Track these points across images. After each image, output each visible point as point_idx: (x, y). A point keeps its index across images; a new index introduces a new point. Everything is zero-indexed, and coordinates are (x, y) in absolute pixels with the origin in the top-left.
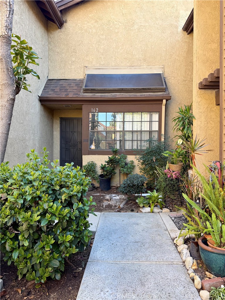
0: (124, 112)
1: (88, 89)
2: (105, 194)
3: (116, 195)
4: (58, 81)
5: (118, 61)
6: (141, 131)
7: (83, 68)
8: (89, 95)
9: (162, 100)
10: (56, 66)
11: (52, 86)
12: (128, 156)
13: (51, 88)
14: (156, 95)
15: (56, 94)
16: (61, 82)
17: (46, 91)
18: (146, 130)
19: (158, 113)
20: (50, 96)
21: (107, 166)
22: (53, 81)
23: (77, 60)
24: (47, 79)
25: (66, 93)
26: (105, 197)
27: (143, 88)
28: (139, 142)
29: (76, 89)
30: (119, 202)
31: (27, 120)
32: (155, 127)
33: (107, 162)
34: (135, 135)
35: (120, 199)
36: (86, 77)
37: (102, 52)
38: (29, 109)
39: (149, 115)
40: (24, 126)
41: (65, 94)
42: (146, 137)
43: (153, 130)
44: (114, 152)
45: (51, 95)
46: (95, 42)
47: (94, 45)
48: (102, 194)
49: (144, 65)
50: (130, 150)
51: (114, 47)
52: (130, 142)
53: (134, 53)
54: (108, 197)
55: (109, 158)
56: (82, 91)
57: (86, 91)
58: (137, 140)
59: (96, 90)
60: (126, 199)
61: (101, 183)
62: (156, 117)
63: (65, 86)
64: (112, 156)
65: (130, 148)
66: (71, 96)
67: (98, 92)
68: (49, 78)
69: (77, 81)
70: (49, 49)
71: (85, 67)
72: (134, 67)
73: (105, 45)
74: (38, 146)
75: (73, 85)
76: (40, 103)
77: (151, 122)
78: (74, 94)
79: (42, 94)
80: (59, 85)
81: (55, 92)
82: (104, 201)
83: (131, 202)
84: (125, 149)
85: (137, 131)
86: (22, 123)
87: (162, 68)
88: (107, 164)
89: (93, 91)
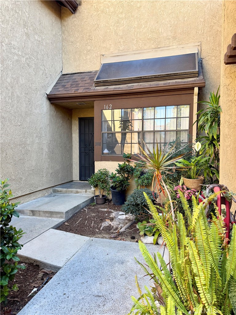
1: (99, 81)
2: (114, 209)
3: (124, 214)
4: (72, 75)
5: (141, 44)
8: (101, 89)
9: (193, 89)
10: (70, 58)
11: (65, 81)
13: (63, 84)
14: (184, 82)
15: (65, 90)
16: (75, 77)
17: (57, 87)
18: (172, 129)
20: (59, 93)
21: (117, 175)
22: (68, 76)
23: (93, 49)
24: (61, 74)
26: (111, 214)
27: (167, 75)
29: (89, 83)
31: (28, 122)
33: (118, 171)
34: (157, 136)
35: (126, 219)
36: (101, 67)
37: (121, 34)
38: (30, 109)
39: (176, 109)
40: (23, 128)
41: (75, 90)
42: (172, 138)
43: (182, 129)
44: (126, 158)
45: (62, 92)
46: (113, 24)
47: (111, 28)
48: (110, 210)
49: (174, 44)
51: (136, 26)
52: (151, 145)
53: (160, 31)
54: (114, 214)
55: (120, 165)
57: (98, 84)
58: (160, 143)
59: (109, 81)
60: (133, 220)
64: (123, 162)
66: (81, 91)
67: (111, 84)
68: (63, 73)
69: (92, 73)
70: (63, 40)
71: (101, 56)
72: (161, 49)
73: (124, 26)
74: (47, 150)
75: (87, 78)
76: (49, 101)
78: (84, 89)
79: (51, 92)
80: (71, 80)
81: (65, 88)
82: (106, 220)
85: (160, 131)
86: (20, 126)
87: (199, 45)
88: (117, 173)
89: (105, 83)
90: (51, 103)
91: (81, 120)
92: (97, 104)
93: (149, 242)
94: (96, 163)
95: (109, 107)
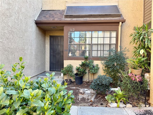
0: (92, 31)
1: (68, 15)
2: (79, 87)
3: (88, 90)
4: (48, 11)
6: (104, 44)
7: (65, 3)
8: (69, 20)
10: (47, 2)
11: (44, 14)
12: (94, 61)
13: (44, 15)
14: (114, 19)
16: (50, 12)
17: (40, 17)
18: (107, 43)
19: (116, 32)
21: (80, 68)
22: (45, 11)
24: (41, 10)
25: (53, 18)
26: (79, 90)
27: (105, 14)
28: (102, 52)
29: (60, 16)
30: (90, 96)
32: (114, 41)
33: (81, 65)
35: (91, 93)
36: (66, 8)
38: (27, 28)
39: (109, 33)
40: (23, 40)
42: (107, 48)
43: (112, 43)
44: (85, 58)
45: (44, 20)
48: (77, 88)
50: (96, 57)
52: (96, 52)
54: (81, 91)
55: (82, 62)
56: (64, 17)
57: (67, 16)
58: (101, 50)
59: (73, 16)
60: (95, 93)
61: (76, 79)
62: (114, 34)
63: (52, 14)
64: (84, 61)
65: (96, 56)
66: (56, 20)
68: (42, 10)
69: (60, 11)
71: (66, 2)
75: (58, 13)
76: (36, 25)
77: (110, 38)
78: (58, 19)
79: (37, 19)
80: (48, 14)
81: (46, 18)
82: (79, 94)
83: (99, 96)
84: (92, 57)
85: (101, 44)
86: (22, 38)
88: (80, 66)
89: (71, 16)
90: (37, 26)
91: (51, 37)
92: (66, 28)
93: (115, 107)
94: (64, 61)
95: (73, 30)
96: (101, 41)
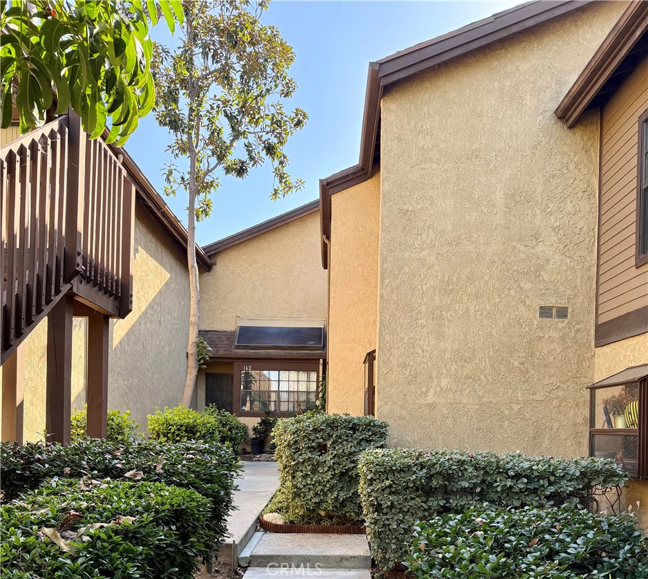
1: (240, 345)
5: (275, 312)
6: (298, 392)
7: (235, 318)
8: (241, 352)
9: (318, 359)
10: (203, 315)
14: (312, 354)
16: (211, 335)
18: (303, 390)
19: (315, 372)
23: (228, 309)
27: (299, 346)
28: (296, 404)
29: (227, 344)
32: (313, 387)
34: (291, 395)
37: (256, 300)
39: (306, 374)
42: (303, 398)
44: (267, 413)
46: (249, 289)
47: (247, 292)
49: (305, 316)
50: (285, 412)
51: (271, 295)
53: (293, 303)
54: (258, 456)
55: (262, 419)
56: (233, 346)
58: (294, 402)
59: (250, 346)
61: (253, 446)
62: (313, 376)
63: (214, 339)
65: (286, 409)
66: (222, 352)
68: (200, 330)
69: (227, 334)
72: (293, 319)
73: (260, 293)
75: (224, 338)
77: (308, 381)
78: (225, 350)
84: (279, 411)
85: (294, 392)
89: (246, 347)
91: (208, 376)
96: (293, 387)
